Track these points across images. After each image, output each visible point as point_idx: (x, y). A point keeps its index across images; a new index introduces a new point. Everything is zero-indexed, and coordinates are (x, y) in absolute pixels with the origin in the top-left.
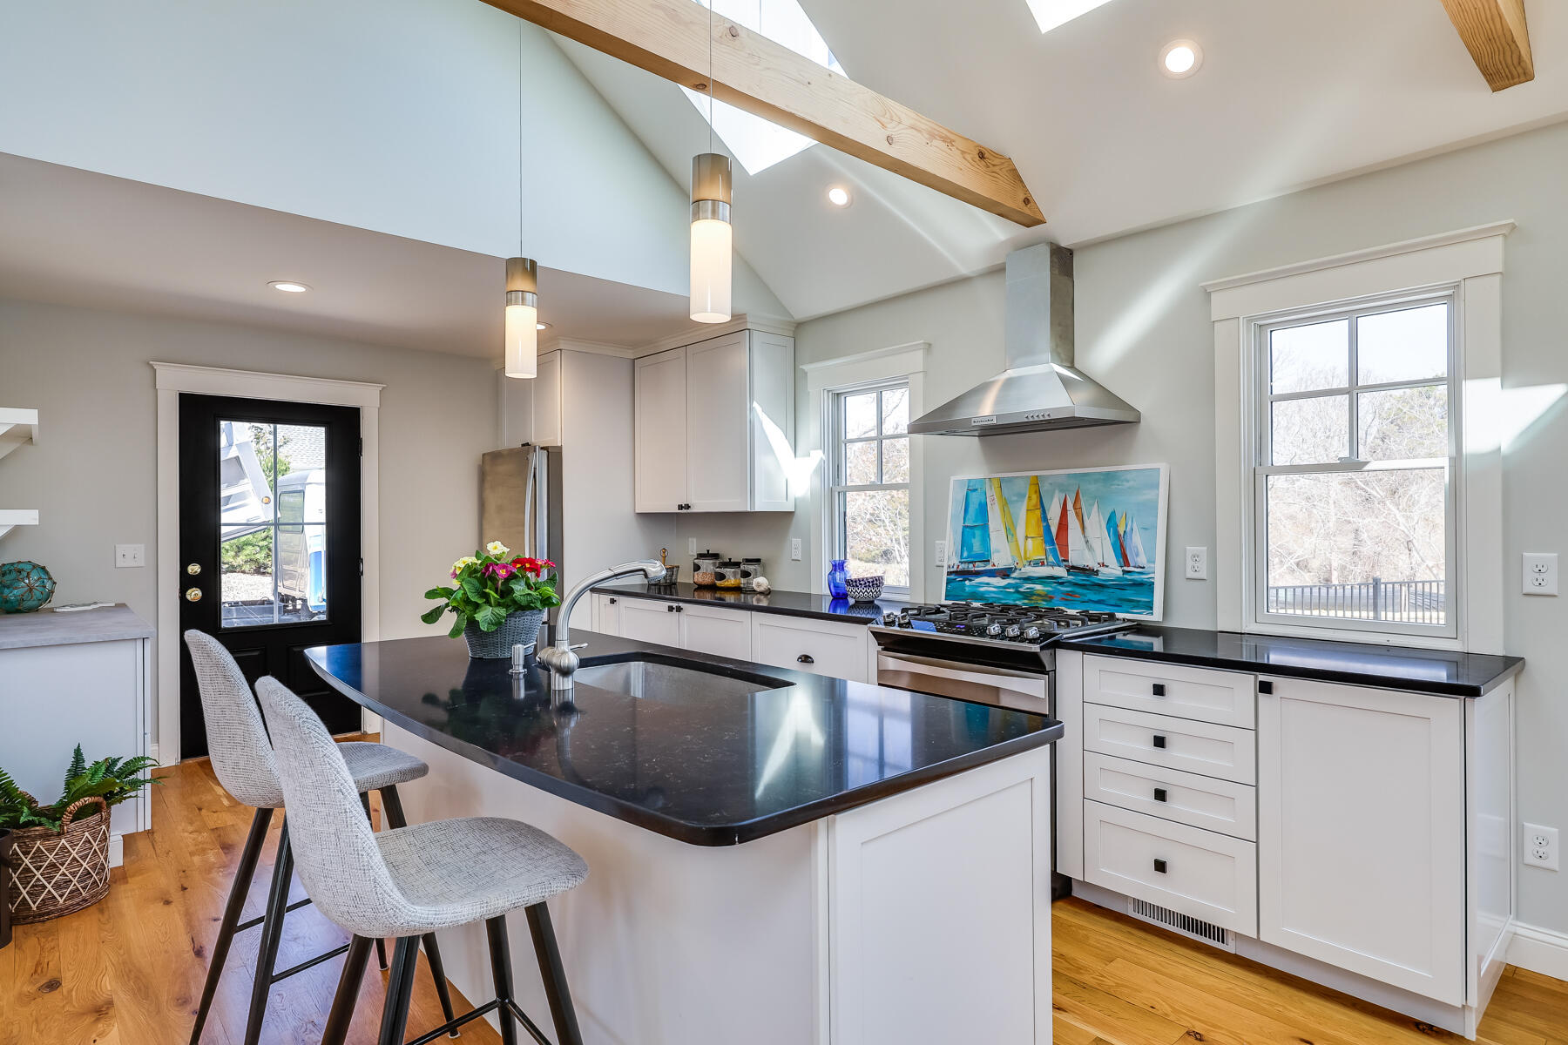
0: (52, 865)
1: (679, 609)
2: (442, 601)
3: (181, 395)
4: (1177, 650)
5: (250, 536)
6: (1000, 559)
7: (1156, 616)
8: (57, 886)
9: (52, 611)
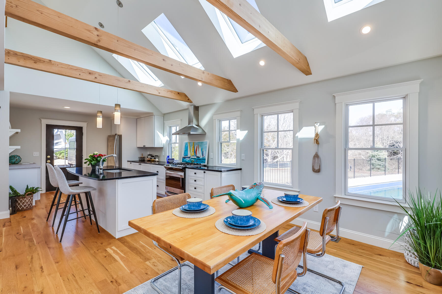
0: (23, 203)
1: (140, 164)
2: (87, 161)
3: (46, 124)
4: (210, 169)
5: (63, 151)
6: (189, 156)
7: (206, 164)
8: (24, 206)
9: (21, 164)
